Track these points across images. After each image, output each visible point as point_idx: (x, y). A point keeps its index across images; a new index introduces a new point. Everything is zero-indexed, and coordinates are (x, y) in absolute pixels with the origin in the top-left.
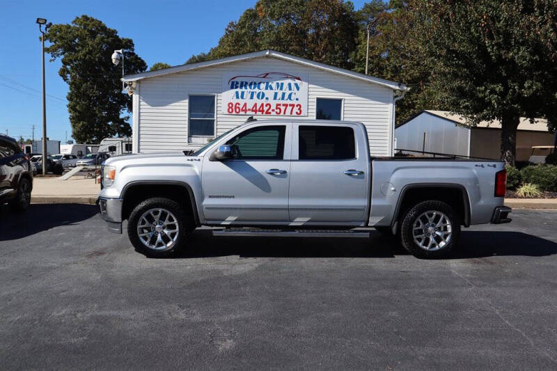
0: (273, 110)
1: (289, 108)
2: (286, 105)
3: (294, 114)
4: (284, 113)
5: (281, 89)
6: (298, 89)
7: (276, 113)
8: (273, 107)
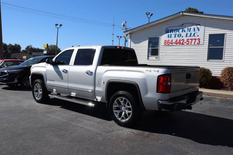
0: (185, 43)
1: (194, 41)
2: (192, 40)
3: (196, 44)
4: (191, 44)
5: (190, 31)
6: (199, 30)
7: (187, 44)
8: (185, 41)
